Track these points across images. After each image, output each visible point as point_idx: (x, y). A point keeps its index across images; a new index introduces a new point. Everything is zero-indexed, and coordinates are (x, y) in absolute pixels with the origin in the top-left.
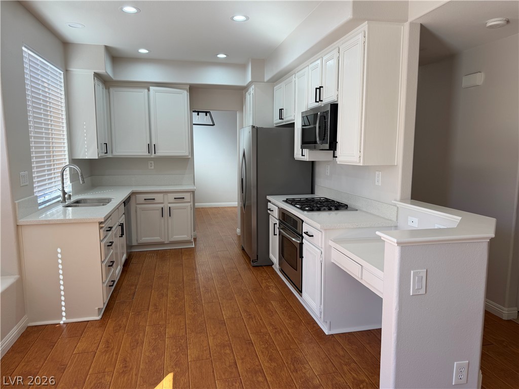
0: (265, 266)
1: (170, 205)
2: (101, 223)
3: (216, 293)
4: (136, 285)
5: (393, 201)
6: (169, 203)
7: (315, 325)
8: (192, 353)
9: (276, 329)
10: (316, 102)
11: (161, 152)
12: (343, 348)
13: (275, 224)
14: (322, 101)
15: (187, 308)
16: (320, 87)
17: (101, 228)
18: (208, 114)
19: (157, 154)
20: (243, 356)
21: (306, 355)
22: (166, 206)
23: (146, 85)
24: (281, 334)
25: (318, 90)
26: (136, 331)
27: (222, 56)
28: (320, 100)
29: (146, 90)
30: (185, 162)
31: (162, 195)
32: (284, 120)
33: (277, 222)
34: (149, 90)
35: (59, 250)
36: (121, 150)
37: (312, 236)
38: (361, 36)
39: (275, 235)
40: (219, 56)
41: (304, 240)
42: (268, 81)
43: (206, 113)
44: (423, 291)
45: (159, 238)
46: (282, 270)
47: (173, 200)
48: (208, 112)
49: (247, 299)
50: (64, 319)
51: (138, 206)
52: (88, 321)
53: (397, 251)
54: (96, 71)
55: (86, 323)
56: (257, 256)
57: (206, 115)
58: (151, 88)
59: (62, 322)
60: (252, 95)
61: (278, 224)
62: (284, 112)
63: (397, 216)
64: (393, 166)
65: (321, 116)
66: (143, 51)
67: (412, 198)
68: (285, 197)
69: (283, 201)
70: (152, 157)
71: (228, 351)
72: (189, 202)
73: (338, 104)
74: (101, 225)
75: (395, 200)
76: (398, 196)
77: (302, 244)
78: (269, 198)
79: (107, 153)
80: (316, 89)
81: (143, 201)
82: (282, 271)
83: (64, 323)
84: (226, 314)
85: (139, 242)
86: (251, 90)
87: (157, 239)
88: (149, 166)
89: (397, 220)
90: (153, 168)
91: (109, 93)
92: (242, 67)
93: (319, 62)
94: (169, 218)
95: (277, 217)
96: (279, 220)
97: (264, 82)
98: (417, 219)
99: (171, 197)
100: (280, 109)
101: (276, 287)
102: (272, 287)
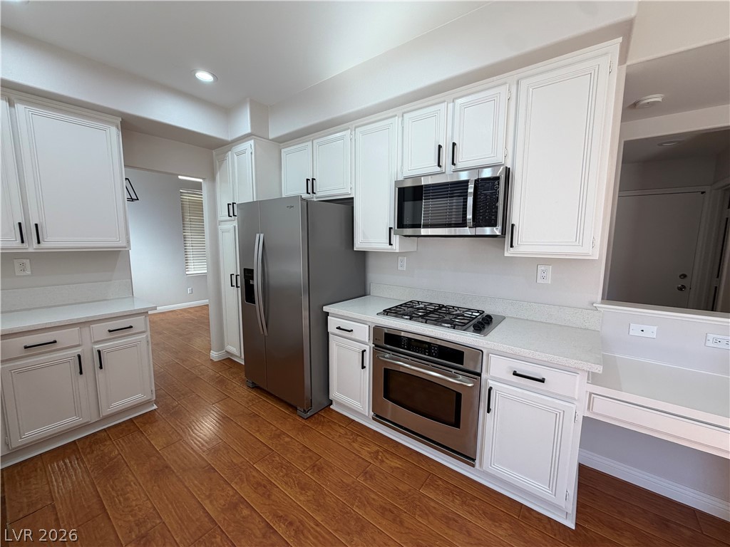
0: (321, 411)
1: (97, 347)
6: (97, 343)
10: (439, 165)
11: (54, 240)
13: (363, 352)
14: (458, 164)
19: (46, 245)
22: (87, 351)
25: (444, 149)
27: (204, 76)
31: (77, 329)
32: (321, 194)
33: (367, 348)
34: (10, 103)
37: (543, 380)
40: (198, 75)
41: (486, 381)
42: (273, 140)
45: (73, 418)
47: (106, 335)
49: (383, 508)
51: (6, 365)
56: (311, 400)
60: (247, 156)
61: (371, 352)
62: (317, 183)
69: (377, 313)
70: (31, 250)
72: (144, 332)
76: (600, 296)
78: (327, 309)
80: (440, 146)
81: (20, 352)
82: (378, 417)
86: (247, 146)
88: (17, 270)
90: (28, 273)
92: (225, 111)
93: (439, 108)
94: (100, 374)
95: (367, 341)
96: (376, 346)
97: (268, 139)
98: (656, 328)
99: (101, 330)
100: (308, 180)
101: (386, 451)
102: (380, 454)
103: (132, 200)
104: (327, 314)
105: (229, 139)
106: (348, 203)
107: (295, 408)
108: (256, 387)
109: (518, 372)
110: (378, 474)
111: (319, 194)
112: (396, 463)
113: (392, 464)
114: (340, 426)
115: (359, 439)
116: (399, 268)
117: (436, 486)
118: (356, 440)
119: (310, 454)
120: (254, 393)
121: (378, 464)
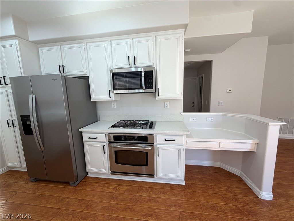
13: (103, 146)
28: (135, 64)
33: (105, 144)
37: (174, 140)
38: (180, 35)
39: (104, 153)
41: (156, 145)
56: (77, 176)
69: (109, 128)
76: (182, 111)
80: (129, 57)
82: (114, 172)
95: (105, 141)
96: (109, 142)
97: (29, 41)
98: (196, 118)
100: (59, 66)
101: (120, 185)
102: (117, 187)
104: (82, 132)
107: (68, 183)
109: (166, 140)
110: (119, 196)
111: (67, 74)
112: (125, 188)
113: (123, 189)
114: (95, 183)
115: (106, 185)
116: (113, 107)
117: (142, 190)
118: (105, 186)
119: (83, 201)
120: (37, 184)
121: (118, 192)
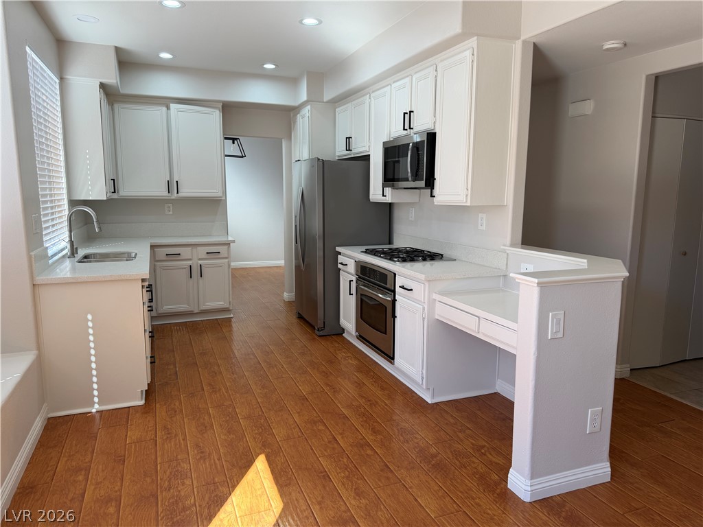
0: (333, 335)
1: (200, 262)
2: (143, 280)
3: (283, 367)
4: (175, 365)
5: (502, 247)
6: (200, 259)
7: (415, 395)
8: (279, 432)
9: (369, 401)
10: (404, 129)
11: (185, 192)
12: (452, 416)
13: (350, 281)
14: (412, 128)
15: (254, 387)
16: (410, 112)
17: (143, 287)
18: (235, 141)
19: (181, 194)
20: (340, 432)
21: (413, 425)
22: (195, 263)
23: (165, 102)
24: (377, 406)
25: (407, 116)
26: (198, 414)
27: (269, 66)
28: (410, 128)
29: (165, 109)
30: (214, 205)
31: (190, 248)
32: (353, 152)
33: (354, 278)
34: (168, 108)
35: (90, 317)
36: (129, 190)
37: (412, 290)
38: (468, 53)
39: (350, 294)
40: (266, 66)
41: (397, 296)
42: (328, 102)
43: (233, 140)
44: (560, 335)
45: (186, 306)
46: (360, 336)
47: (205, 256)
48: (236, 139)
49: (324, 372)
50: (96, 406)
51: (158, 264)
52: (129, 407)
53: (535, 292)
54: (103, 81)
55: (127, 409)
56: (324, 322)
57: (234, 143)
58: (173, 106)
59: (94, 411)
60: (306, 119)
61: (354, 281)
62: (352, 141)
63: (507, 265)
64: (501, 207)
65: (413, 147)
66: (165, 56)
67: (522, 244)
68: (364, 248)
69: (362, 252)
70: (173, 198)
71: (321, 427)
72: (226, 258)
73: (435, 133)
74: (144, 284)
75: (505, 246)
76: (508, 241)
77: (394, 301)
78: (338, 249)
79: (115, 192)
80: (405, 113)
81: (165, 258)
82: (361, 338)
83: (97, 412)
84: (305, 390)
85: (159, 312)
86: (306, 111)
87: (183, 307)
88: (166, 211)
89: (507, 268)
90: (171, 213)
91: (113, 110)
92: (293, 81)
93: (407, 80)
94: (201, 281)
95: (353, 272)
96: (357, 276)
97: (323, 102)
98: (533, 266)
99: (202, 251)
100: (347, 138)
103: (242, 157)
104: (340, 253)
105: (296, 104)
106: (366, 158)
107: (312, 327)
108: (300, 317)
109: (405, 287)
116: (410, 219)
